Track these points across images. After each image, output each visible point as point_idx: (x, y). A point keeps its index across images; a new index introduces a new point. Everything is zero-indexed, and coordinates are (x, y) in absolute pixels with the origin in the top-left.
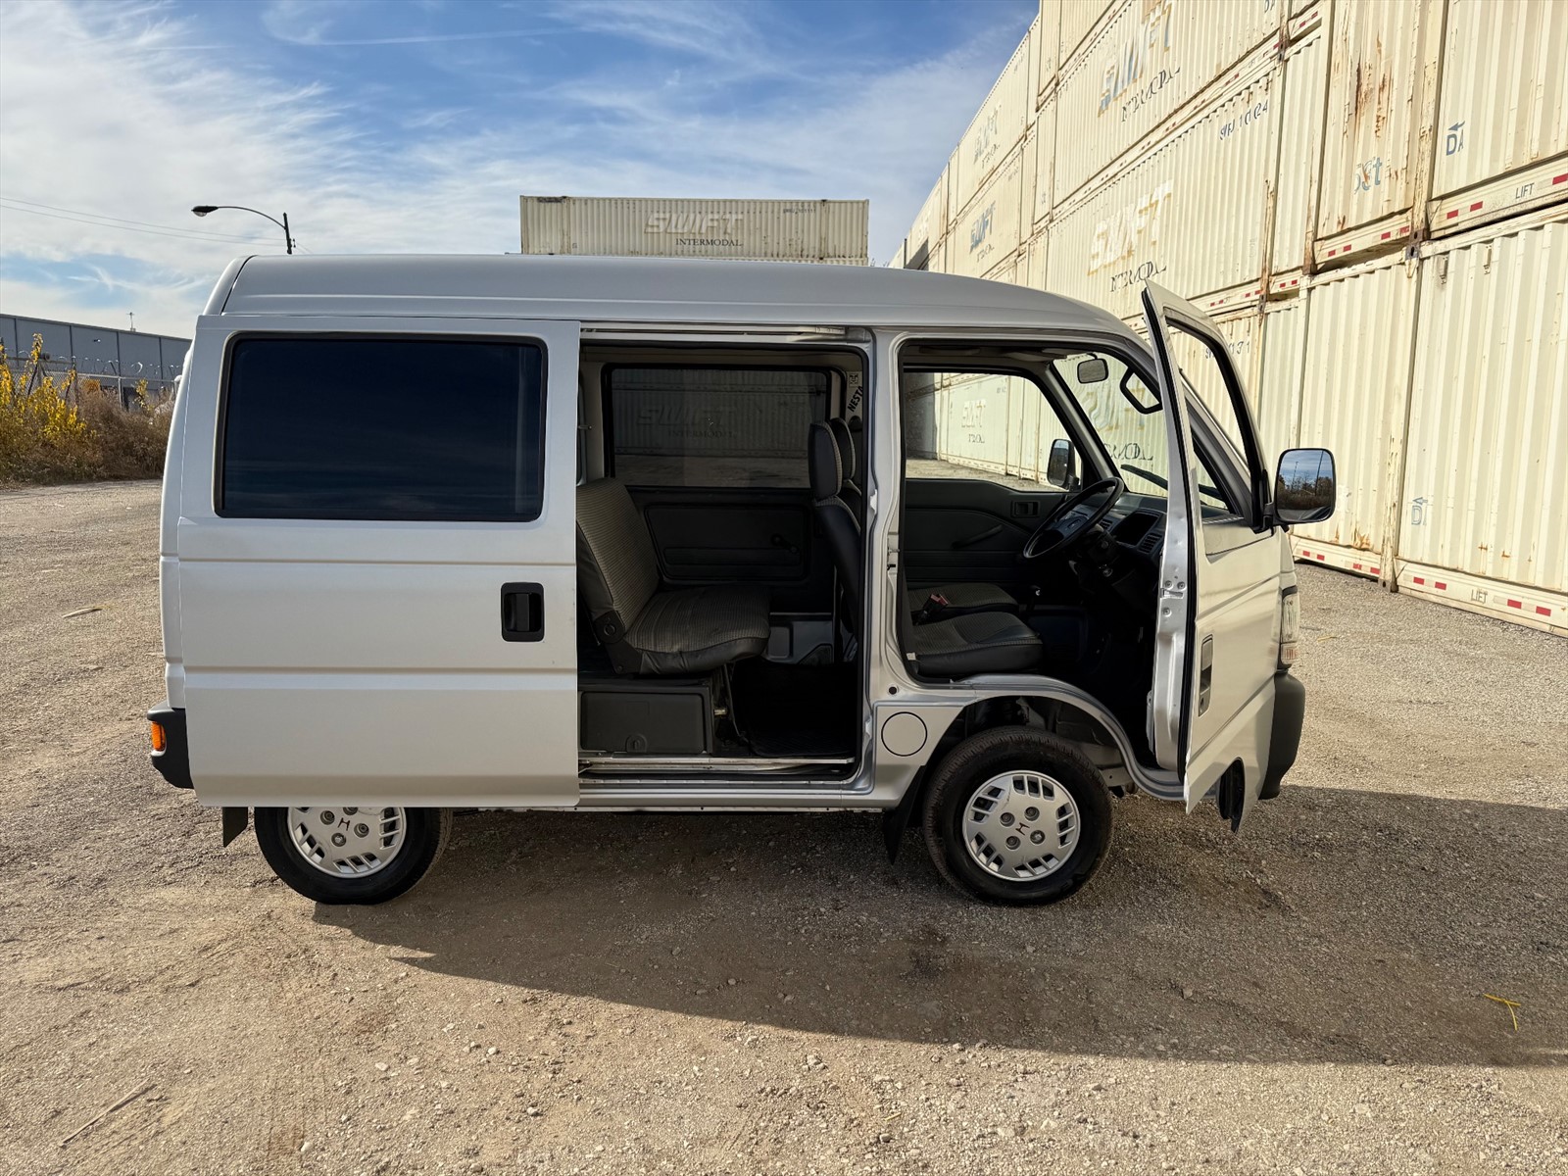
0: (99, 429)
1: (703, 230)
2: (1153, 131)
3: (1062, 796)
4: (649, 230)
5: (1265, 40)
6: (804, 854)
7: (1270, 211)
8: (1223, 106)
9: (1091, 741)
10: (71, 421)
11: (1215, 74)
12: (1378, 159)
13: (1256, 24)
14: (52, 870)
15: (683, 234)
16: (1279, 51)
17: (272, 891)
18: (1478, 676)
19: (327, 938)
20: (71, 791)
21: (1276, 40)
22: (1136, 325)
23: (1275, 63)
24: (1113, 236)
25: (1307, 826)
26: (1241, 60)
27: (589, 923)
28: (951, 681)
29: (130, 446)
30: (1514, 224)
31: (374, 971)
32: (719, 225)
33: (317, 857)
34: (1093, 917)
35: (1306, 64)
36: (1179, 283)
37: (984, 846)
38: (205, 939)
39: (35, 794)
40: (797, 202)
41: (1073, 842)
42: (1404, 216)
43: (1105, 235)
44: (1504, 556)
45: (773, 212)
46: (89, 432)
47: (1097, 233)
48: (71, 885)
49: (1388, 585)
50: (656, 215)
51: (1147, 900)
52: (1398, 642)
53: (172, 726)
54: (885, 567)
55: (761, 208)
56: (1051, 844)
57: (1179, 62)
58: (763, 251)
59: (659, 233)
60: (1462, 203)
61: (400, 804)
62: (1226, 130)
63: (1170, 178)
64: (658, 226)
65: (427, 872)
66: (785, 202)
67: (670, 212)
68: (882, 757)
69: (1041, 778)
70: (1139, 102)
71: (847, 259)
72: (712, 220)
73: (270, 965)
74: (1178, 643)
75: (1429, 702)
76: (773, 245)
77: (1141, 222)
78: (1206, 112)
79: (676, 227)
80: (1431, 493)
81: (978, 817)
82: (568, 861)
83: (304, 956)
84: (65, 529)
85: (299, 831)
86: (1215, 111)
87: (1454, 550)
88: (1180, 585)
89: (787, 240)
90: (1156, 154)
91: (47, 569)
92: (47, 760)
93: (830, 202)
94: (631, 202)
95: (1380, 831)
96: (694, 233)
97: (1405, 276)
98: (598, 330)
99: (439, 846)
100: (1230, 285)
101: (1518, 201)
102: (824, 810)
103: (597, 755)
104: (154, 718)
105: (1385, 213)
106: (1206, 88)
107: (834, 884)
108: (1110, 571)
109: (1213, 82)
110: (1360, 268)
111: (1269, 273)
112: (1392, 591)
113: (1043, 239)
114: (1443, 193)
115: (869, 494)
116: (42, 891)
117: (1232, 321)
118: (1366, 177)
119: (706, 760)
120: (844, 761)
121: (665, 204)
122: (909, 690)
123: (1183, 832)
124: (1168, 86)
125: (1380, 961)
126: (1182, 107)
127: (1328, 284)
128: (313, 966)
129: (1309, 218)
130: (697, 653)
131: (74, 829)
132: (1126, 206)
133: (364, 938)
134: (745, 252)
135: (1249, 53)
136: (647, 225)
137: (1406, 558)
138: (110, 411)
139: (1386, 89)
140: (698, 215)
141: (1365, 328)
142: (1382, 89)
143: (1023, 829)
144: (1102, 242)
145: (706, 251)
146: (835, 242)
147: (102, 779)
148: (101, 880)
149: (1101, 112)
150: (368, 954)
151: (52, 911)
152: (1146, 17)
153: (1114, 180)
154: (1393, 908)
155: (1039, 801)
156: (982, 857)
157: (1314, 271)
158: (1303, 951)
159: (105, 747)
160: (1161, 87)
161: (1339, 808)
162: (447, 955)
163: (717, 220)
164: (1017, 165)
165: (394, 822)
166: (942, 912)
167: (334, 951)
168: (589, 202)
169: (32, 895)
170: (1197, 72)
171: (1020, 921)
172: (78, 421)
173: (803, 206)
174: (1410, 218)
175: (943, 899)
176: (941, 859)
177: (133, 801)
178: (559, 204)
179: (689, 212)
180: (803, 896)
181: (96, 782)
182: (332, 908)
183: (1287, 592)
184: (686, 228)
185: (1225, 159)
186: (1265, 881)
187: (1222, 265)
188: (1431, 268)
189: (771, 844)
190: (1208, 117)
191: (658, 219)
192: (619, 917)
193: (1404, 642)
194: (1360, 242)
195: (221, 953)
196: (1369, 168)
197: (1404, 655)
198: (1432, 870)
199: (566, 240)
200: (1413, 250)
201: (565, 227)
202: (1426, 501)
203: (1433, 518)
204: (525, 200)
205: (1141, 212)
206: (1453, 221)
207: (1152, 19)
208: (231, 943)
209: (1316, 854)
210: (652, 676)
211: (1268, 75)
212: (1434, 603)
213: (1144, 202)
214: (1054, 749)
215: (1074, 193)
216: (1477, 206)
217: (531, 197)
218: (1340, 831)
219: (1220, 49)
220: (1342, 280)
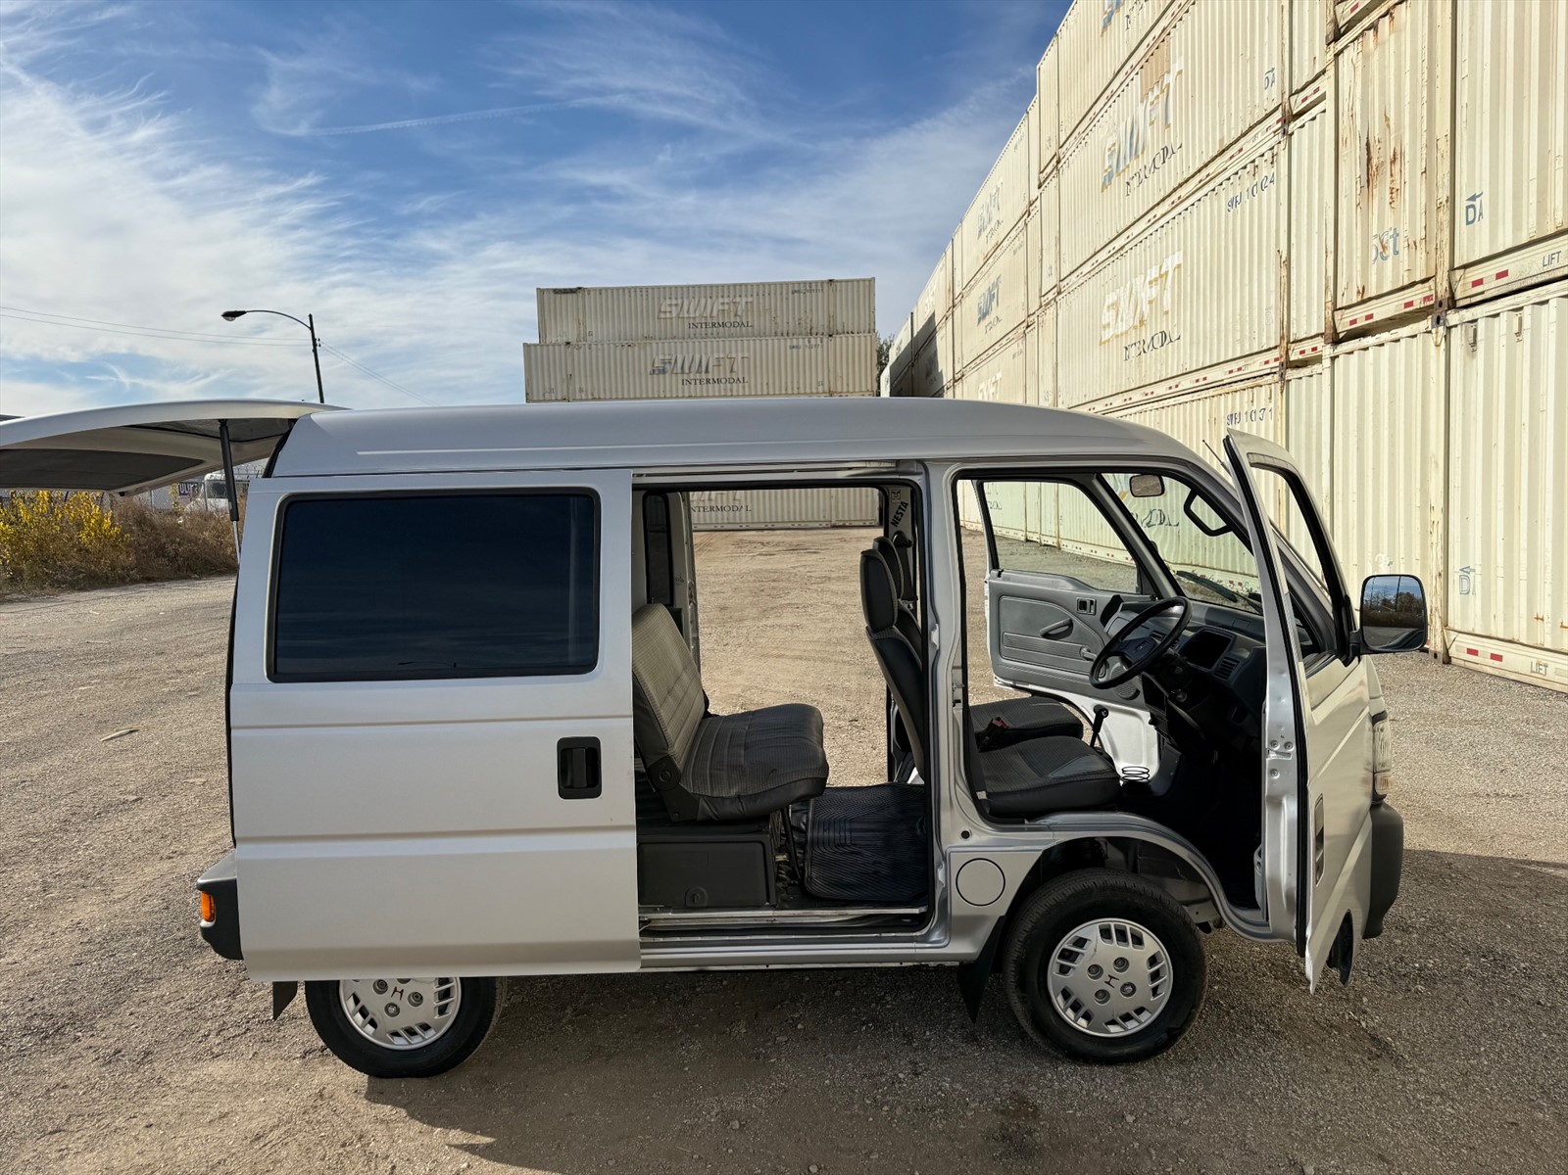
0: (132, 532)
1: (715, 314)
2: (1158, 204)
3: (1152, 944)
4: (662, 316)
5: (1268, 116)
6: (874, 1005)
7: (1285, 279)
8: (1229, 179)
9: (1175, 876)
10: (105, 526)
11: (1218, 149)
12: (1395, 229)
13: (1257, 101)
14: (97, 1042)
15: (694, 318)
16: (1282, 127)
17: (322, 1063)
18: (1553, 761)
19: (382, 1121)
20: (114, 945)
21: (1278, 115)
22: (1152, 393)
23: (1279, 138)
24: (1123, 306)
25: (1404, 952)
26: (1244, 135)
27: (654, 1096)
28: (1026, 822)
29: (162, 547)
30: (1544, 293)
31: (433, 1162)
32: (729, 308)
33: (370, 1029)
34: (1192, 1075)
35: (1311, 138)
36: (1195, 351)
37: (1071, 1001)
38: (255, 1126)
39: (78, 949)
40: (805, 283)
41: (1165, 993)
42: (1427, 284)
43: (1115, 305)
44: (1562, 626)
45: (781, 294)
46: (122, 536)
47: (1106, 304)
48: (118, 1060)
49: (1440, 656)
50: (668, 302)
51: (1247, 1052)
52: (1462, 722)
53: (223, 897)
54: (951, 704)
55: (770, 291)
56: (1143, 996)
57: (1181, 138)
58: (773, 331)
59: (671, 318)
60: (1487, 271)
61: (456, 974)
62: (1233, 203)
63: (1179, 250)
64: (670, 312)
65: (483, 1041)
66: (793, 283)
67: (682, 298)
68: (957, 907)
69: (1129, 925)
70: (1142, 177)
71: (856, 335)
72: (723, 304)
73: (325, 1156)
74: (1290, 808)
75: (1508, 795)
76: (783, 326)
77: (1154, 292)
78: (1211, 185)
79: (688, 312)
80: (1478, 561)
81: (1064, 970)
82: (625, 1019)
83: (359, 1145)
84: (101, 639)
85: (351, 1001)
86: (1221, 184)
87: (1508, 621)
88: (1287, 745)
89: (796, 319)
90: (1163, 227)
91: (83, 686)
92: (88, 909)
93: (837, 281)
94: (644, 290)
95: (1484, 956)
96: (706, 317)
97: (1433, 345)
98: (648, 475)
99: (495, 1013)
100: (1247, 353)
101: (1546, 269)
102: (898, 965)
103: (655, 911)
104: (203, 888)
105: (1406, 283)
106: (1210, 162)
107: (910, 1043)
108: (1184, 696)
109: (1216, 156)
110: (1384, 336)
111: (1287, 340)
112: (1444, 663)
113: (1051, 311)
114: (1465, 262)
115: (929, 628)
116: (87, 1068)
117: (1252, 388)
118: (1384, 247)
119: (770, 913)
120: (916, 911)
121: (677, 291)
122: (984, 835)
123: (1273, 964)
124: (1172, 161)
125: (1512, 1124)
126: (1186, 181)
127: (1352, 353)
128: (370, 1157)
129: (1327, 287)
130: (756, 795)
131: (118, 993)
132: (1136, 277)
133: (420, 1120)
134: (756, 333)
135: (1251, 128)
136: (660, 311)
137: (1456, 628)
138: (142, 514)
139: (1398, 161)
140: (709, 299)
141: (1394, 396)
142: (1393, 162)
143: (1113, 982)
144: (1112, 312)
145: (718, 334)
146: (843, 318)
147: (145, 930)
148: (147, 1054)
149: (1104, 187)
150: (426, 1141)
151: (98, 1094)
152: (1144, 97)
153: (1122, 252)
154: (1515, 1055)
155: (1128, 950)
156: (1070, 1012)
157: (1336, 341)
158: (1426, 1113)
159: (147, 891)
160: (1164, 162)
161: (1435, 929)
162: (509, 1139)
163: (728, 303)
164: (1022, 239)
165: (448, 990)
166: (1029, 1075)
167: (391, 1137)
168: (603, 292)
169: (77, 1073)
170: (1200, 146)
171: (1114, 1083)
172: (112, 526)
173: (810, 287)
174: (1433, 287)
175: (1028, 1058)
176: (1026, 1016)
177: (177, 955)
178: (574, 295)
179: (700, 297)
180: (878, 1059)
181: (138, 934)
182: (386, 1082)
183: (1377, 718)
184: (697, 312)
185: (1234, 230)
186: (1371, 1024)
187: (1238, 333)
188: (1459, 336)
189: (837, 993)
190: (1214, 190)
191: (671, 305)
192: (686, 1089)
193: (1468, 722)
194: (1383, 310)
195: (274, 1142)
196: (1385, 240)
197: (1471, 739)
198: (1549, 1005)
199: (582, 329)
200: (1438, 319)
201: (581, 318)
202: (1474, 570)
203: (1483, 587)
204: (541, 292)
205: (1150, 282)
206: (1479, 289)
207: (1151, 98)
208: (284, 1129)
209: (1419, 987)
210: (709, 822)
211: (1272, 148)
212: (1491, 675)
213: (1154, 273)
214: (1141, 895)
215: (1081, 266)
216: (1503, 274)
217: (548, 289)
218: (1441, 957)
219: (1222, 125)
220: (1366, 349)
